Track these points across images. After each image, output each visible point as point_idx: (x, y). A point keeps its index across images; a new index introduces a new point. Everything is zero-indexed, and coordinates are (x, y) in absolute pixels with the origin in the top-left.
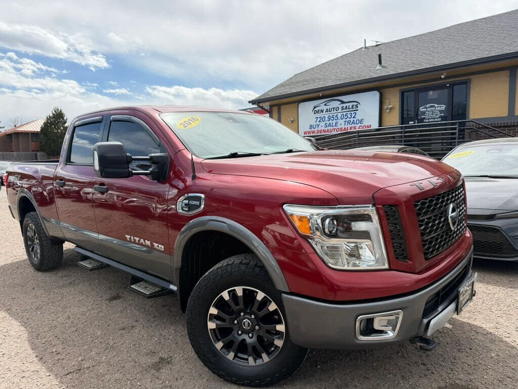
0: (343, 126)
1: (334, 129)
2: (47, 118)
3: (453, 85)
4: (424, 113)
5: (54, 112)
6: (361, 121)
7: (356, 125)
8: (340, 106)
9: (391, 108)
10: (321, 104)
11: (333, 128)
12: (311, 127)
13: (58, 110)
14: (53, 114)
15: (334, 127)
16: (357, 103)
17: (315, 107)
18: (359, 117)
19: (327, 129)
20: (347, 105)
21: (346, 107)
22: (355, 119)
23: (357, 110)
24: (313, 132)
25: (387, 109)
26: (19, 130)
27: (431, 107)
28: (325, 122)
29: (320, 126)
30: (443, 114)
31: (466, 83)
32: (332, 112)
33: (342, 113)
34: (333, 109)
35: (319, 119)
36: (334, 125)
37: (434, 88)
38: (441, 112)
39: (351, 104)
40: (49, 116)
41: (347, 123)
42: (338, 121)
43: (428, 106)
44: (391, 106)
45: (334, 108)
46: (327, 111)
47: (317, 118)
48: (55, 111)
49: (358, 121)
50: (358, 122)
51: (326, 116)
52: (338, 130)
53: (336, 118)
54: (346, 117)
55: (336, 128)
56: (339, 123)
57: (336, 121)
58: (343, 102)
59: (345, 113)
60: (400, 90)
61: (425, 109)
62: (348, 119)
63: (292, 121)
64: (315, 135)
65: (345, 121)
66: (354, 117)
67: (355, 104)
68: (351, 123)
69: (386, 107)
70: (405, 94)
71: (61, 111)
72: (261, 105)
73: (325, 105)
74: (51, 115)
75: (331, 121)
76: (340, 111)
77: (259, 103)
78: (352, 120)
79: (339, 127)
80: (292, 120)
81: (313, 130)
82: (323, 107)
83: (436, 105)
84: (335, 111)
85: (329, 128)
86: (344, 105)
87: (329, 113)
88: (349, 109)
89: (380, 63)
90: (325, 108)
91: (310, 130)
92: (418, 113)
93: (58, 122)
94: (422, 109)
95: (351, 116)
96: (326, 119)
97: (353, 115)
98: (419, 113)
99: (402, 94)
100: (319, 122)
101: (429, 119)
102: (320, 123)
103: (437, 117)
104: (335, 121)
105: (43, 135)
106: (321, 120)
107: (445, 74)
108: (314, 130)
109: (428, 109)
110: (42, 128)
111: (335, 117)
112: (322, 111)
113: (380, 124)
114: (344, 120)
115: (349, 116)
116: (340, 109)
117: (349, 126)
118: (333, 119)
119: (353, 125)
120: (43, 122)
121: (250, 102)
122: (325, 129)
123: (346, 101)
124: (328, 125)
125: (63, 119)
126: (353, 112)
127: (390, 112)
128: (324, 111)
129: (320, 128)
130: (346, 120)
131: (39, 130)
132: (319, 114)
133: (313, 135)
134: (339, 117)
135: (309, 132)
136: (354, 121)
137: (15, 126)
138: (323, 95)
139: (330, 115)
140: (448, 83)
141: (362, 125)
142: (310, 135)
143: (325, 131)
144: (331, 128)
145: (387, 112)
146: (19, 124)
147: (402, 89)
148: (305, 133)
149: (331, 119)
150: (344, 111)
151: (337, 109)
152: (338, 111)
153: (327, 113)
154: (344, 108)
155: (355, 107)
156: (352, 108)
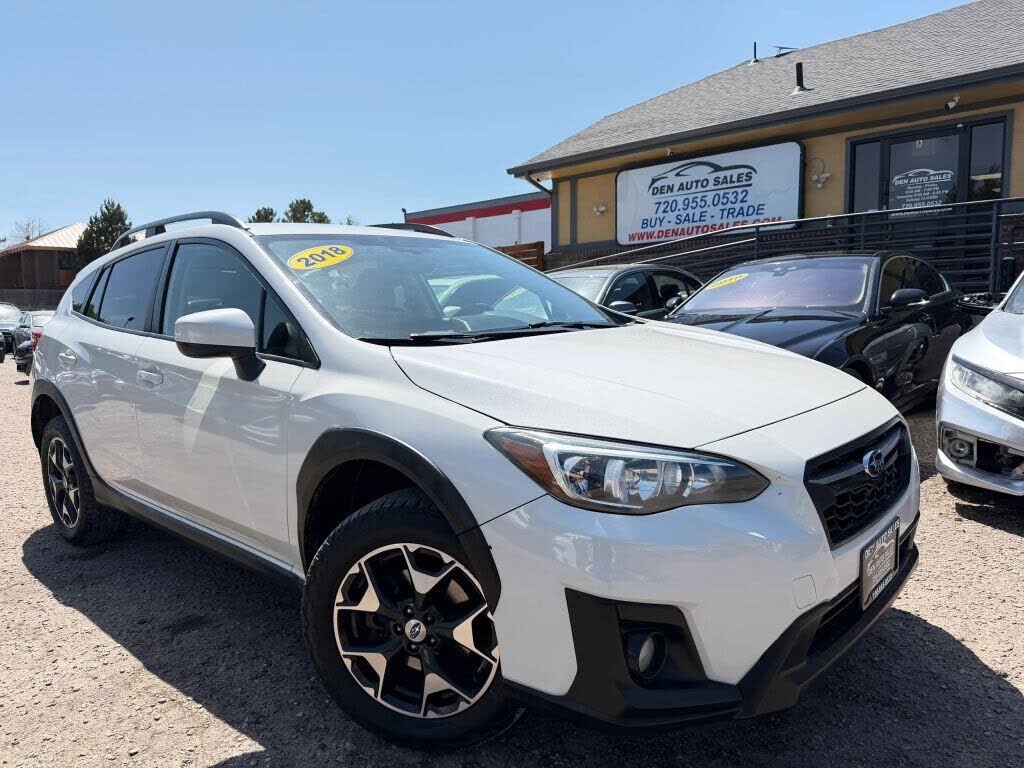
0: (717, 221)
1: (698, 227)
2: (91, 222)
3: (970, 125)
4: (902, 189)
5: (104, 209)
6: (758, 209)
7: (746, 218)
8: (711, 178)
9: (827, 179)
10: (667, 173)
11: (695, 224)
12: (645, 223)
13: (113, 205)
14: (104, 214)
15: (698, 224)
16: (749, 170)
17: (654, 181)
18: (752, 200)
19: (680, 227)
20: (728, 173)
21: (726, 177)
22: (745, 205)
23: (750, 185)
24: (650, 235)
25: (818, 181)
26: (36, 245)
27: (920, 175)
28: (677, 213)
29: (665, 222)
30: (947, 191)
31: (1004, 120)
32: (693, 190)
33: (714, 193)
34: (694, 184)
35: (662, 207)
36: (697, 218)
37: (927, 133)
38: (942, 185)
39: (735, 173)
40: (96, 218)
41: (726, 213)
43: (912, 173)
44: (828, 175)
45: (697, 182)
46: (681, 187)
47: (660, 203)
48: (107, 208)
49: (751, 210)
50: (750, 212)
51: (680, 200)
52: (705, 229)
53: (703, 204)
54: (725, 201)
55: (702, 224)
56: (709, 215)
57: (704, 210)
58: (717, 168)
59: (721, 193)
60: (848, 139)
61: (906, 181)
62: (729, 205)
63: (602, 212)
64: (653, 240)
65: (723, 210)
66: (742, 201)
67: (746, 171)
68: (735, 214)
69: (815, 178)
70: (859, 149)
71: (119, 207)
72: (533, 177)
73: (678, 175)
74: (99, 215)
75: (690, 211)
76: (711, 186)
77: (531, 172)
78: (738, 206)
79: (709, 222)
80: (603, 208)
81: (649, 230)
82: (672, 180)
83: (932, 172)
84: (700, 189)
85: (686, 225)
86: (721, 174)
87: (686, 192)
88: (731, 182)
89: (800, 82)
91: (643, 231)
92: (888, 189)
93: (113, 231)
94: (897, 181)
95: (735, 197)
96: (680, 206)
97: (740, 197)
98: (892, 189)
99: (853, 146)
100: (664, 211)
101: (914, 203)
102: (664, 214)
103: (931, 198)
104: (698, 211)
105: (82, 256)
106: (668, 209)
107: (957, 99)
108: (652, 230)
109: (912, 180)
110: (80, 241)
111: (698, 200)
112: (671, 189)
113: (802, 214)
114: (720, 206)
115: (732, 198)
116: (712, 182)
117: (731, 220)
118: (694, 205)
119: (741, 218)
120: (83, 229)
121: (510, 172)
122: (676, 227)
123: (723, 166)
124: (683, 219)
125: (124, 224)
126: (740, 190)
127: (823, 187)
128: (676, 188)
129: (665, 226)
130: (723, 207)
131: (75, 246)
132: (663, 195)
133: (650, 241)
134: (709, 201)
135: (641, 236)
136: (742, 208)
137: (28, 238)
138: (676, 152)
139: (689, 196)
140: (960, 120)
141: (761, 217)
142: (641, 242)
143: (675, 233)
144: (691, 225)
145: (820, 189)
146: (36, 234)
147: (851, 138)
148: (632, 237)
149: (691, 205)
150: (719, 187)
151: (705, 183)
152: (707, 188)
153: (681, 192)
154: (721, 180)
155: (745, 178)
156: (738, 181)
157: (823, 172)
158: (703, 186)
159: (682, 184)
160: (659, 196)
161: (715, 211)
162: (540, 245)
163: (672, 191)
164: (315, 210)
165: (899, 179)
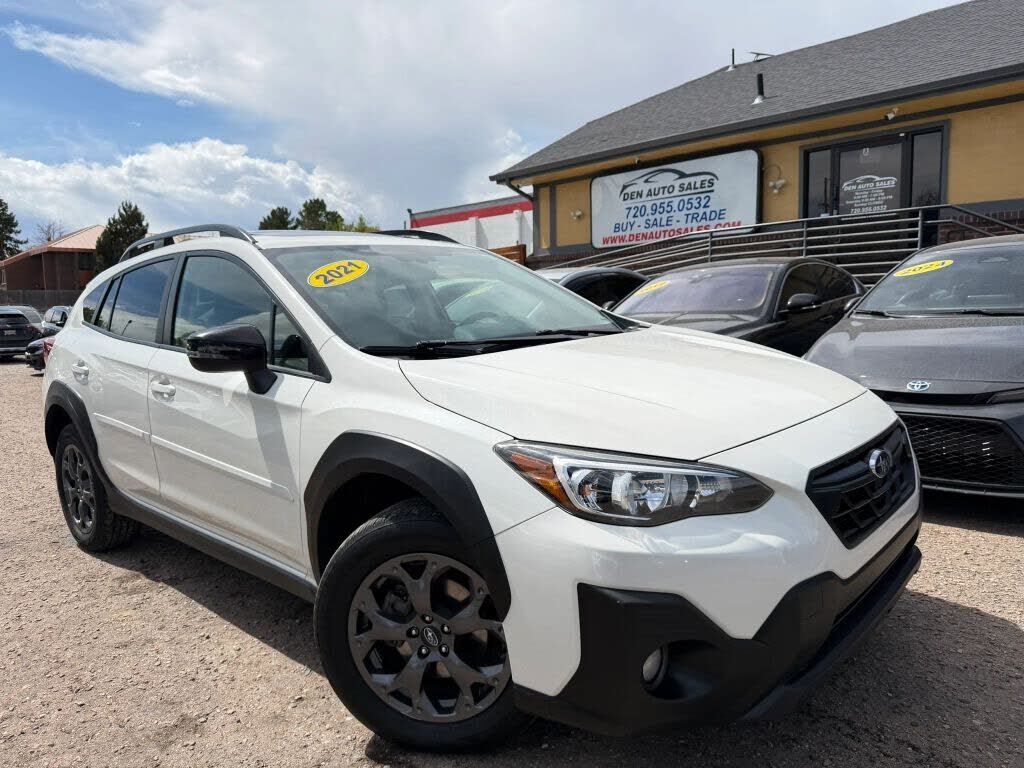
0: (682, 225)
1: (665, 232)
2: (110, 223)
3: (911, 135)
4: (851, 195)
5: (122, 211)
6: (720, 214)
7: (708, 223)
8: (677, 184)
9: (784, 186)
10: (637, 180)
11: (663, 229)
12: (617, 227)
13: (130, 207)
14: (121, 215)
15: (666, 228)
16: (711, 177)
17: (625, 187)
18: (714, 205)
19: (649, 231)
20: (692, 180)
21: (690, 184)
22: (708, 211)
23: (712, 191)
24: (622, 239)
25: (774, 187)
26: (57, 246)
27: (867, 181)
28: (645, 217)
29: (635, 226)
30: (891, 197)
31: (942, 130)
32: (660, 195)
33: (681, 198)
34: (661, 190)
35: (633, 212)
36: (664, 222)
37: (873, 142)
38: (886, 191)
39: (699, 179)
40: (113, 219)
41: (690, 217)
42: (672, 214)
43: (859, 179)
44: (782, 181)
45: (664, 188)
46: (650, 194)
47: (630, 208)
48: (124, 209)
49: (713, 214)
50: (713, 217)
51: (649, 205)
52: (672, 233)
53: (669, 209)
54: (689, 206)
55: (669, 228)
56: (675, 219)
57: (668, 215)
58: (682, 175)
59: (686, 198)
60: (801, 147)
61: (854, 187)
62: (693, 211)
63: (579, 217)
64: (624, 244)
65: (687, 215)
66: (705, 206)
67: (708, 177)
68: (699, 219)
69: (771, 184)
70: (813, 156)
71: (136, 208)
72: (514, 183)
73: (646, 181)
74: (117, 217)
75: (657, 216)
76: (676, 193)
77: (512, 179)
78: (701, 211)
79: (675, 226)
80: (579, 213)
81: (621, 233)
83: (878, 178)
84: (667, 195)
85: (654, 229)
86: (686, 181)
87: (654, 198)
88: (695, 188)
89: (761, 92)
90: (645, 188)
91: (616, 234)
92: (838, 194)
93: (130, 232)
94: (846, 187)
95: (699, 203)
96: (649, 211)
97: (703, 203)
98: (841, 195)
99: (806, 154)
100: (635, 216)
101: (861, 207)
102: (636, 219)
103: (877, 203)
104: (665, 216)
105: (101, 256)
106: (638, 213)
107: (896, 110)
108: (624, 233)
109: (860, 187)
110: (99, 242)
111: (665, 205)
112: (640, 195)
113: (760, 219)
114: (685, 212)
115: (696, 204)
116: (677, 188)
117: (695, 224)
118: (661, 210)
119: (704, 223)
120: (102, 230)
121: (492, 178)
122: (645, 231)
123: (688, 173)
124: (651, 223)
125: (141, 225)
126: (703, 196)
127: (779, 193)
128: (644, 195)
129: (636, 231)
130: (688, 212)
131: (94, 247)
132: (633, 201)
133: (622, 244)
134: (675, 207)
135: (614, 240)
136: (705, 213)
137: (49, 240)
138: (642, 160)
139: (656, 202)
140: (903, 129)
141: (722, 222)
142: (614, 245)
143: (645, 236)
144: (659, 229)
145: (775, 195)
146: (57, 235)
147: (805, 145)
148: (605, 241)
149: (658, 210)
150: (684, 192)
151: (671, 190)
152: (672, 195)
153: (649, 198)
154: (685, 186)
155: (707, 184)
156: (701, 187)
157: (779, 178)
158: (669, 192)
159: (650, 190)
160: (629, 201)
161: (681, 216)
162: (522, 248)
163: (641, 196)
164: (328, 209)
165: (848, 185)
